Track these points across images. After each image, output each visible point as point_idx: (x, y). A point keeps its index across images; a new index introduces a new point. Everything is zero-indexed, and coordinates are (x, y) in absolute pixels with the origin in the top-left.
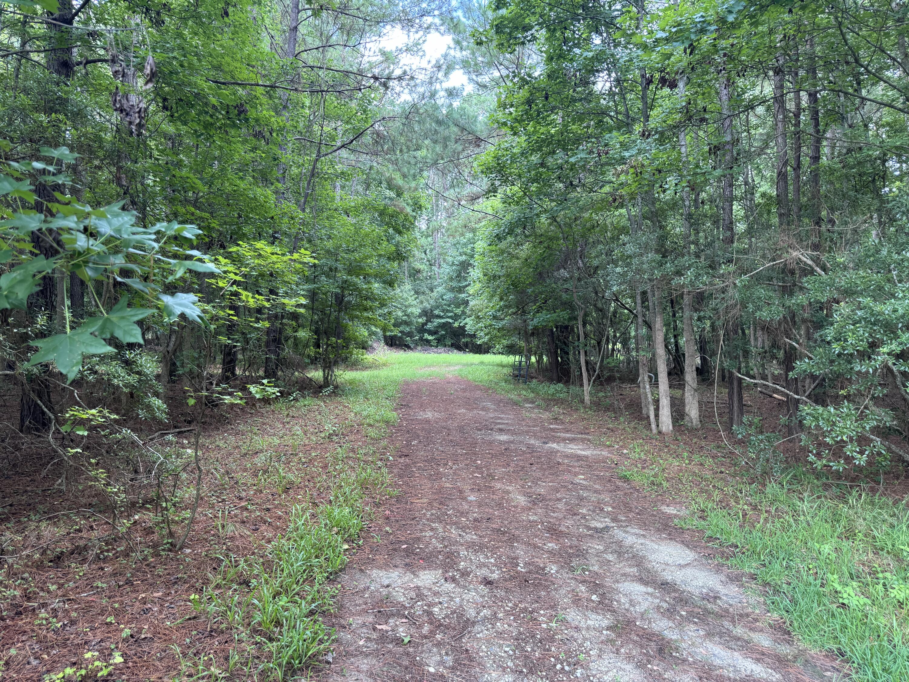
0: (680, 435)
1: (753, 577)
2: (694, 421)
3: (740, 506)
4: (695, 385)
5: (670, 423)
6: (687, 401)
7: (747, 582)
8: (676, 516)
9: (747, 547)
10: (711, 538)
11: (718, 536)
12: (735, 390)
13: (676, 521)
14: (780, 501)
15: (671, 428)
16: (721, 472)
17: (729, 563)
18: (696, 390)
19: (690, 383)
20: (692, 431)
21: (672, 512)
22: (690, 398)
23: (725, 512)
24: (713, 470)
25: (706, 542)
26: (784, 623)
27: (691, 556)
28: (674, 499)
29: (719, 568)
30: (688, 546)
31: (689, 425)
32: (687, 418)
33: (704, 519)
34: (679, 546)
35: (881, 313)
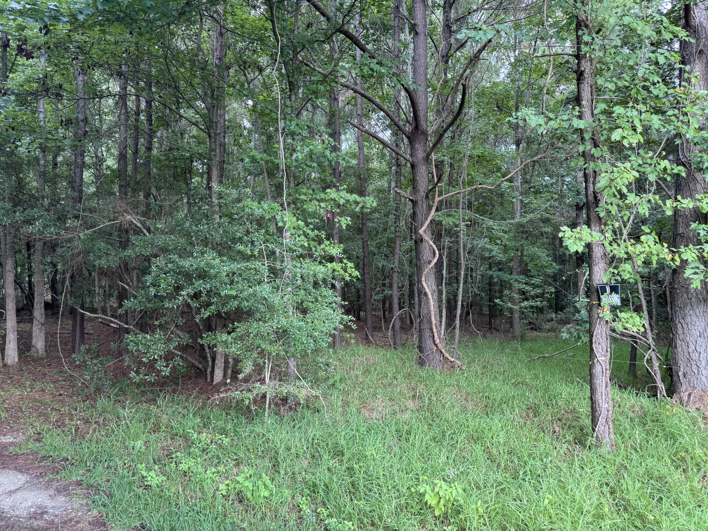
0: (26, 365)
1: (79, 484)
2: (40, 352)
3: (74, 423)
4: (43, 320)
5: (16, 355)
6: (34, 334)
7: (73, 490)
8: (11, 444)
9: (77, 458)
10: (44, 458)
11: (51, 454)
12: (78, 323)
13: (11, 449)
14: (107, 412)
15: (16, 360)
16: (61, 395)
17: (59, 477)
18: (43, 325)
19: (38, 318)
20: (37, 360)
21: (8, 441)
22: (38, 331)
23: (59, 431)
24: (52, 394)
25: (39, 462)
26: (102, 516)
27: (24, 479)
28: (11, 427)
29: (48, 485)
30: (21, 471)
31: (35, 355)
32: (33, 349)
33: (39, 441)
34: (11, 472)
35: (183, 267)
